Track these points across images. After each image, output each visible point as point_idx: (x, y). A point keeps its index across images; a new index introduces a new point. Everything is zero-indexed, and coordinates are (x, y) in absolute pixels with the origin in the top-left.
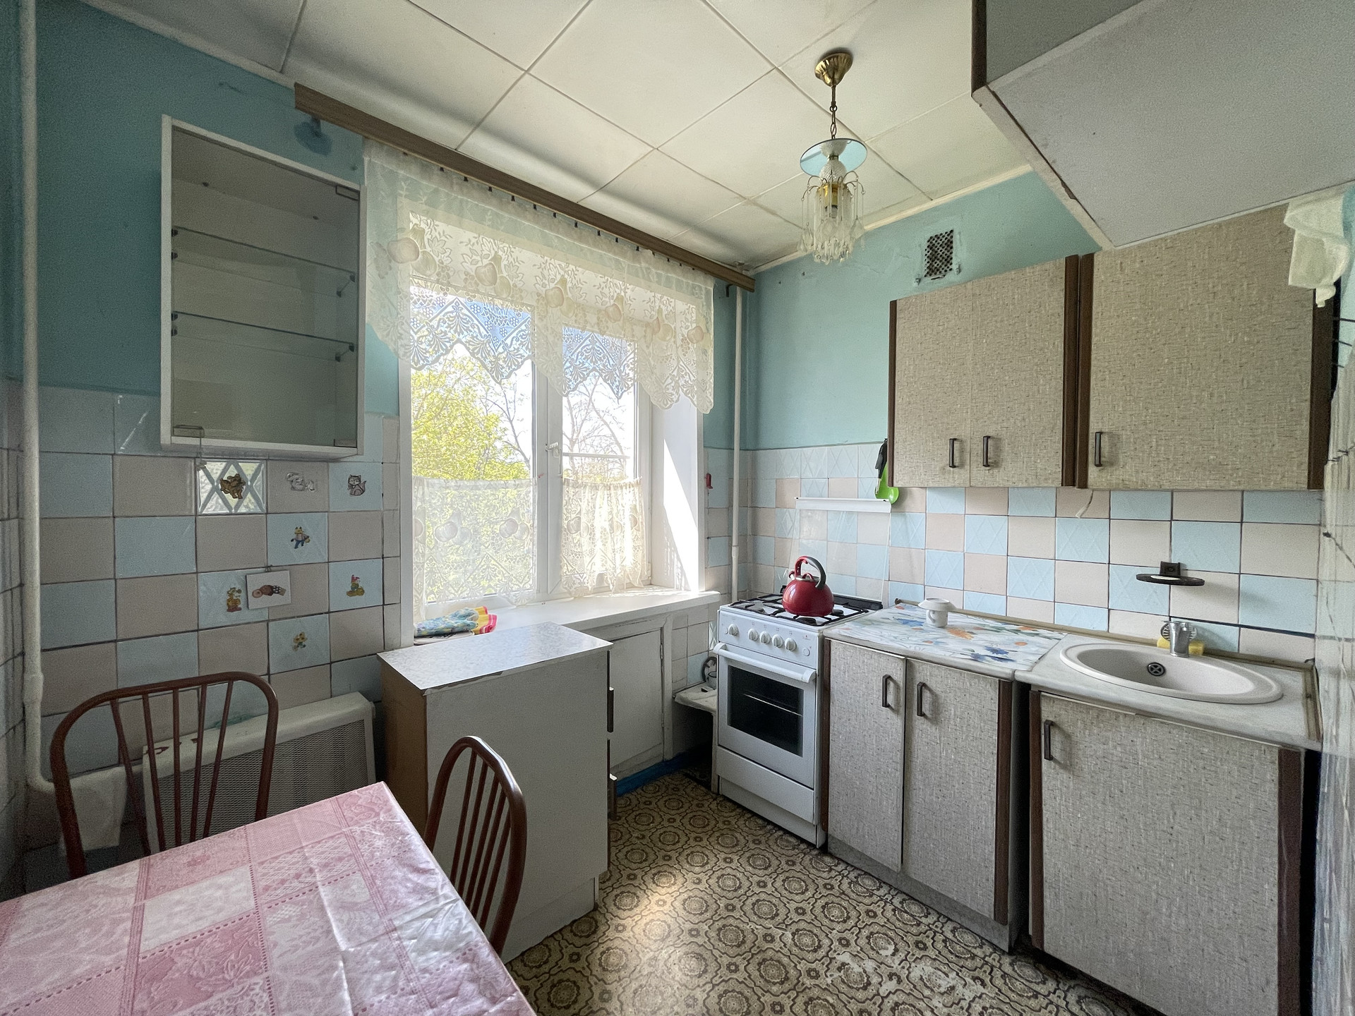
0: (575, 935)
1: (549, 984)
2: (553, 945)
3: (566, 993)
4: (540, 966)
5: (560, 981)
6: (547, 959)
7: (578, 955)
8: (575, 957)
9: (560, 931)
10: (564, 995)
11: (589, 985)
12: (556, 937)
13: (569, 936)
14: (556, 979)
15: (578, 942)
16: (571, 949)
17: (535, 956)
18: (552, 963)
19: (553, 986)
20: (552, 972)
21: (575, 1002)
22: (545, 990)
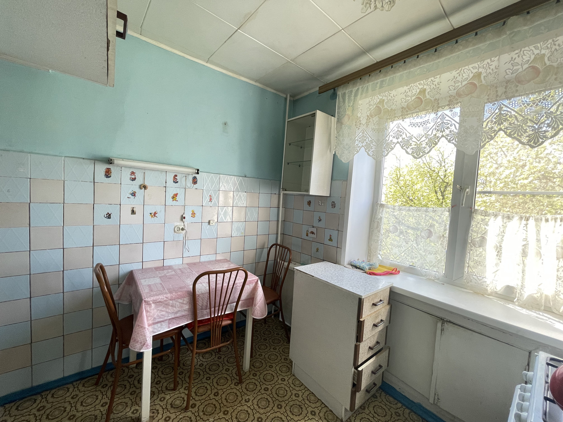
0: (325, 413)
1: (300, 404)
2: (318, 404)
3: (296, 411)
4: (308, 400)
5: (302, 408)
6: (311, 402)
7: (315, 415)
8: (313, 413)
9: (326, 406)
10: (296, 410)
11: (300, 419)
12: (323, 405)
13: (324, 410)
14: (303, 406)
15: (322, 415)
16: (317, 412)
17: (312, 398)
18: (309, 404)
19: (300, 406)
20: (305, 405)
21: (293, 414)
22: (298, 403)
